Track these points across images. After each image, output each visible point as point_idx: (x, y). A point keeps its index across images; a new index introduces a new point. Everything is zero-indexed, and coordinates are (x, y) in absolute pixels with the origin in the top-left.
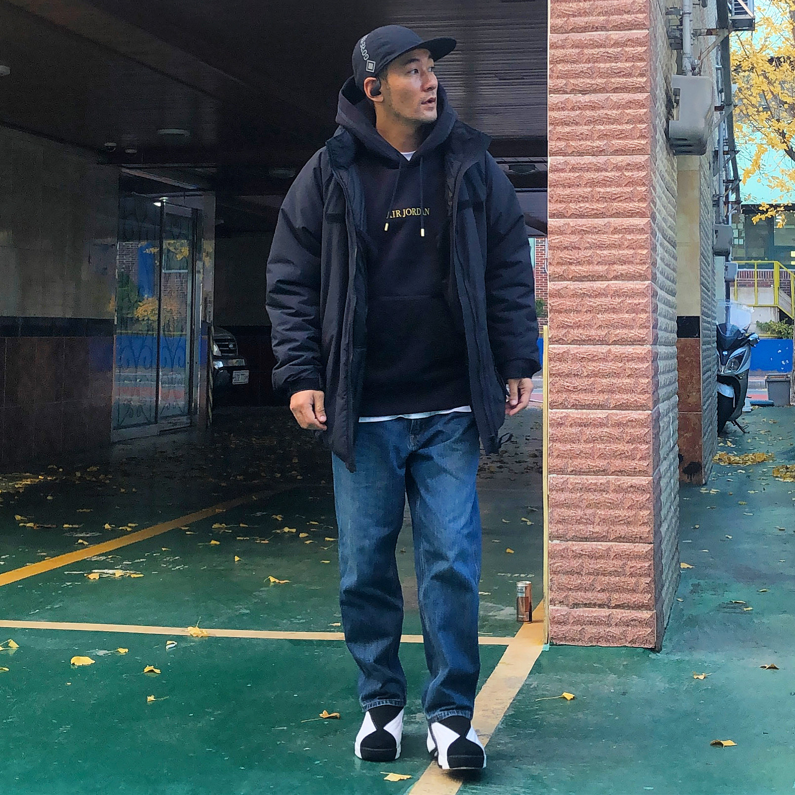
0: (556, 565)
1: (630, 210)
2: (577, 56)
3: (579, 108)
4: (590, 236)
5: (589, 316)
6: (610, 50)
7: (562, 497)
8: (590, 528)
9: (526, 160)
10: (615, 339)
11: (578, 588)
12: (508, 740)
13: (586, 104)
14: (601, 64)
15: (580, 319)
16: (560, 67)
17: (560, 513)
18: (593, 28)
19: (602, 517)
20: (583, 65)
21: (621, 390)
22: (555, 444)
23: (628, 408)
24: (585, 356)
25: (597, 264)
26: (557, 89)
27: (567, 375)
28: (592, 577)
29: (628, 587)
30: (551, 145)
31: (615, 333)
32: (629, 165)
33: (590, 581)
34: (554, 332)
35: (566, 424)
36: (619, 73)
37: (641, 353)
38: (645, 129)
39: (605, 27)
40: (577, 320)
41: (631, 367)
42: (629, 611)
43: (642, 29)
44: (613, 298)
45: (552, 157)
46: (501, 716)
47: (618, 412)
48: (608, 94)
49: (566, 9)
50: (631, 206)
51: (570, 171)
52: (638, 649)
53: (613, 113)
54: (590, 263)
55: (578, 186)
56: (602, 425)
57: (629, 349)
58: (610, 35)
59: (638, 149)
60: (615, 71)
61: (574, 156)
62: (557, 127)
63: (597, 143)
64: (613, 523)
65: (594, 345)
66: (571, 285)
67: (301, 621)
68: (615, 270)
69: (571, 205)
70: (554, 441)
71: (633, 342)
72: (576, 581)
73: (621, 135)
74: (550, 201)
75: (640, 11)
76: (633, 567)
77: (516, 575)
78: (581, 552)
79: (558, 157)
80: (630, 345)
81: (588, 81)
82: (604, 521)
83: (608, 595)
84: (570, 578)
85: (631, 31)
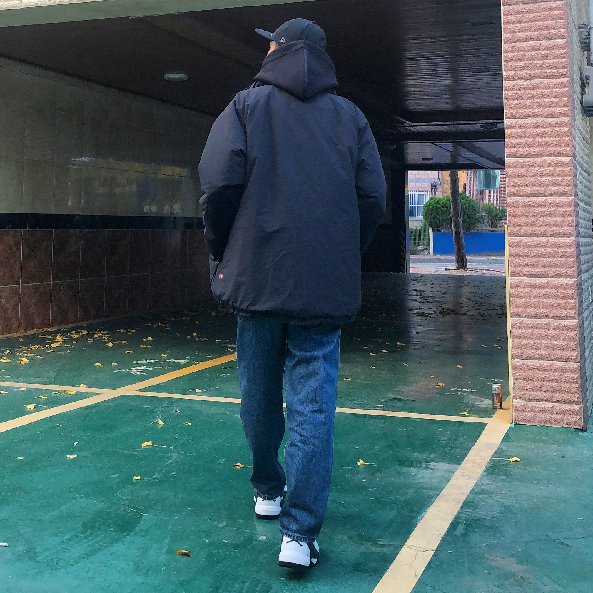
0: (517, 374)
1: (559, 152)
2: (521, 56)
3: (524, 89)
4: (533, 168)
5: (534, 219)
6: (543, 52)
7: (520, 332)
8: (538, 352)
9: (491, 122)
10: (551, 233)
11: (532, 390)
12: (488, 482)
13: (528, 86)
14: (537, 61)
15: (528, 221)
16: (510, 64)
17: (519, 342)
18: (531, 39)
19: (546, 345)
20: (525, 62)
21: (556, 265)
22: (514, 299)
23: (561, 277)
24: (532, 244)
25: (538, 186)
26: (509, 77)
27: (520, 255)
28: (541, 383)
29: (564, 390)
30: (506, 112)
31: (552, 230)
32: (557, 123)
33: (539, 385)
34: (511, 229)
35: (521, 286)
36: (548, 67)
37: (569, 242)
38: (567, 100)
39: (539, 38)
40: (526, 221)
41: (562, 251)
42: (565, 405)
43: (563, 38)
44: (549, 207)
45: (507, 120)
46: (484, 468)
47: (555, 279)
48: (542, 80)
49: (513, 28)
50: (560, 149)
51: (519, 128)
52: (571, 429)
53: (546, 92)
54: (533, 185)
55: (524, 137)
56: (544, 287)
57: (561, 240)
58: (542, 43)
59: (563, 113)
60: (546, 65)
61: (521, 118)
62: (510, 101)
63: (536, 110)
64: (553, 349)
65: (538, 237)
66: (522, 199)
67: (360, 403)
68: (550, 190)
69: (520, 149)
70: (514, 297)
71: (563, 235)
72: (529, 385)
73: (551, 105)
74: (507, 147)
75: (561, 28)
76: (567, 377)
77: (492, 380)
78: (533, 367)
79: (511, 120)
80: (561, 237)
81: (529, 72)
82: (547, 347)
83: (551, 394)
84: (526, 383)
85: (556, 40)
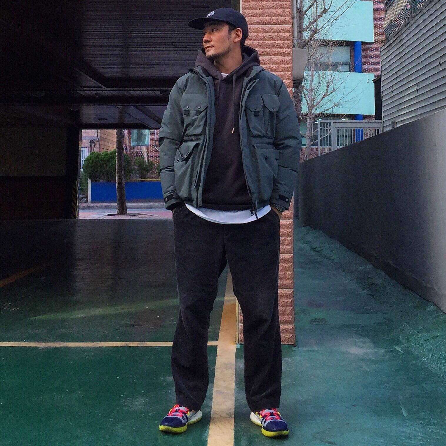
2: (255, 37)
6: (272, 34)
14: (268, 41)
18: (263, 23)
20: (258, 42)
29: (281, 312)
36: (277, 46)
38: (290, 74)
39: (270, 23)
43: (288, 24)
48: (271, 57)
49: (250, 13)
52: (286, 345)
53: (274, 66)
58: (272, 26)
60: (275, 45)
75: (287, 15)
81: (261, 50)
85: (283, 25)
